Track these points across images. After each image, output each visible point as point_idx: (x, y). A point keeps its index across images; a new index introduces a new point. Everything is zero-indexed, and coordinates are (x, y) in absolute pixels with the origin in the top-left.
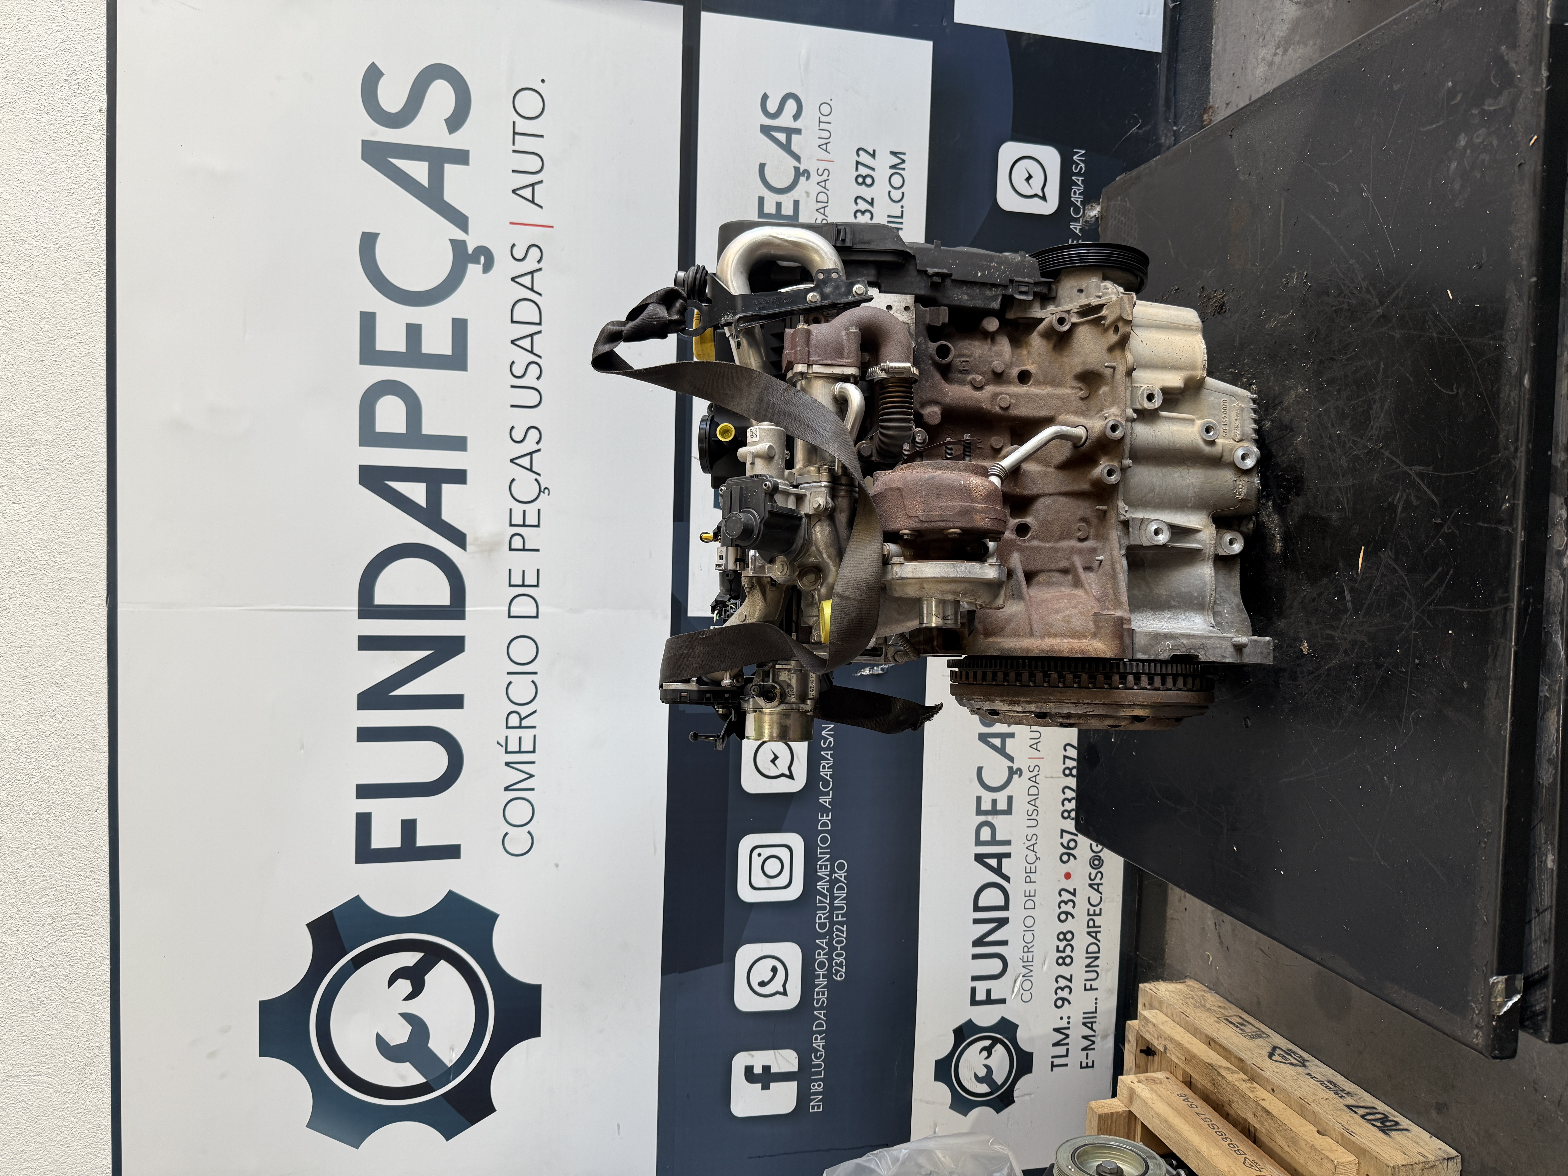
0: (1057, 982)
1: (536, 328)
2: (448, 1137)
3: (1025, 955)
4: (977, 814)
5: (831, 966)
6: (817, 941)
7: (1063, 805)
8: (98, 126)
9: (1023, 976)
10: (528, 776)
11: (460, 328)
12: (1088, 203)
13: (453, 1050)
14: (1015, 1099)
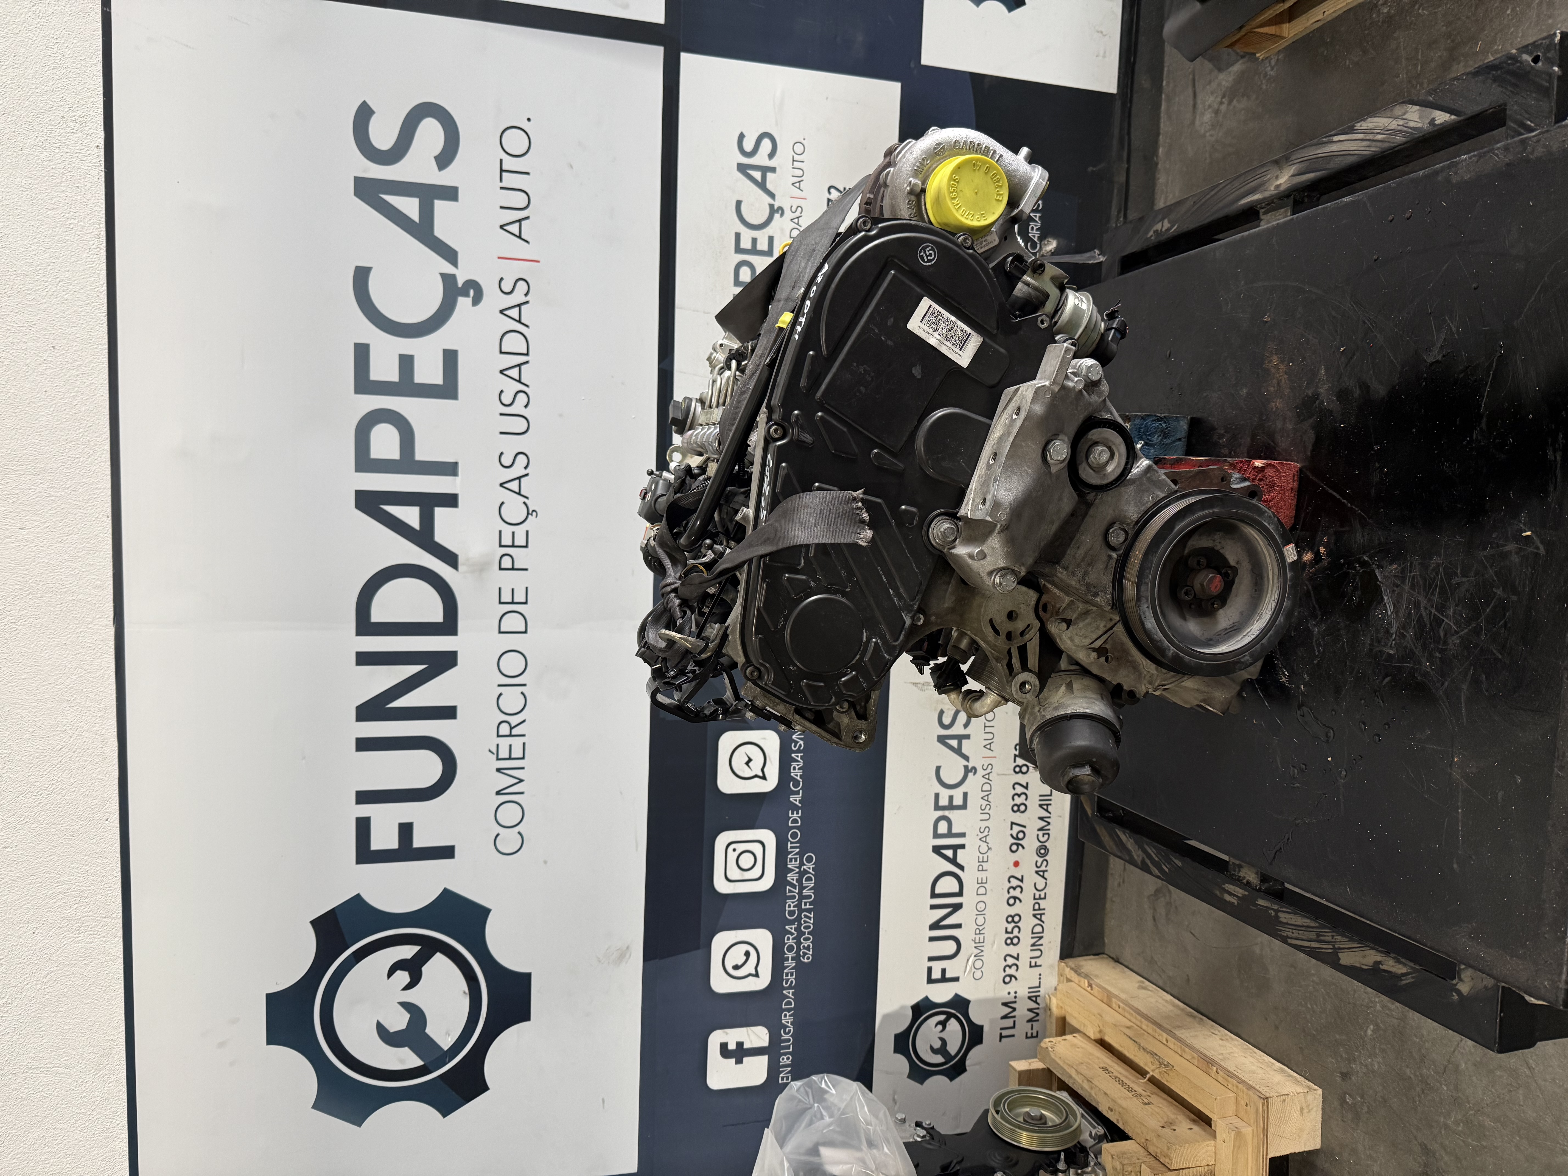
0: (1005, 960)
1: (524, 359)
2: (444, 1116)
3: (977, 937)
4: (935, 810)
5: (799, 949)
6: (787, 927)
7: (1013, 799)
8: (96, 163)
9: (975, 956)
10: (518, 781)
11: (450, 358)
12: (1045, 238)
13: (449, 1035)
14: (967, 1068)
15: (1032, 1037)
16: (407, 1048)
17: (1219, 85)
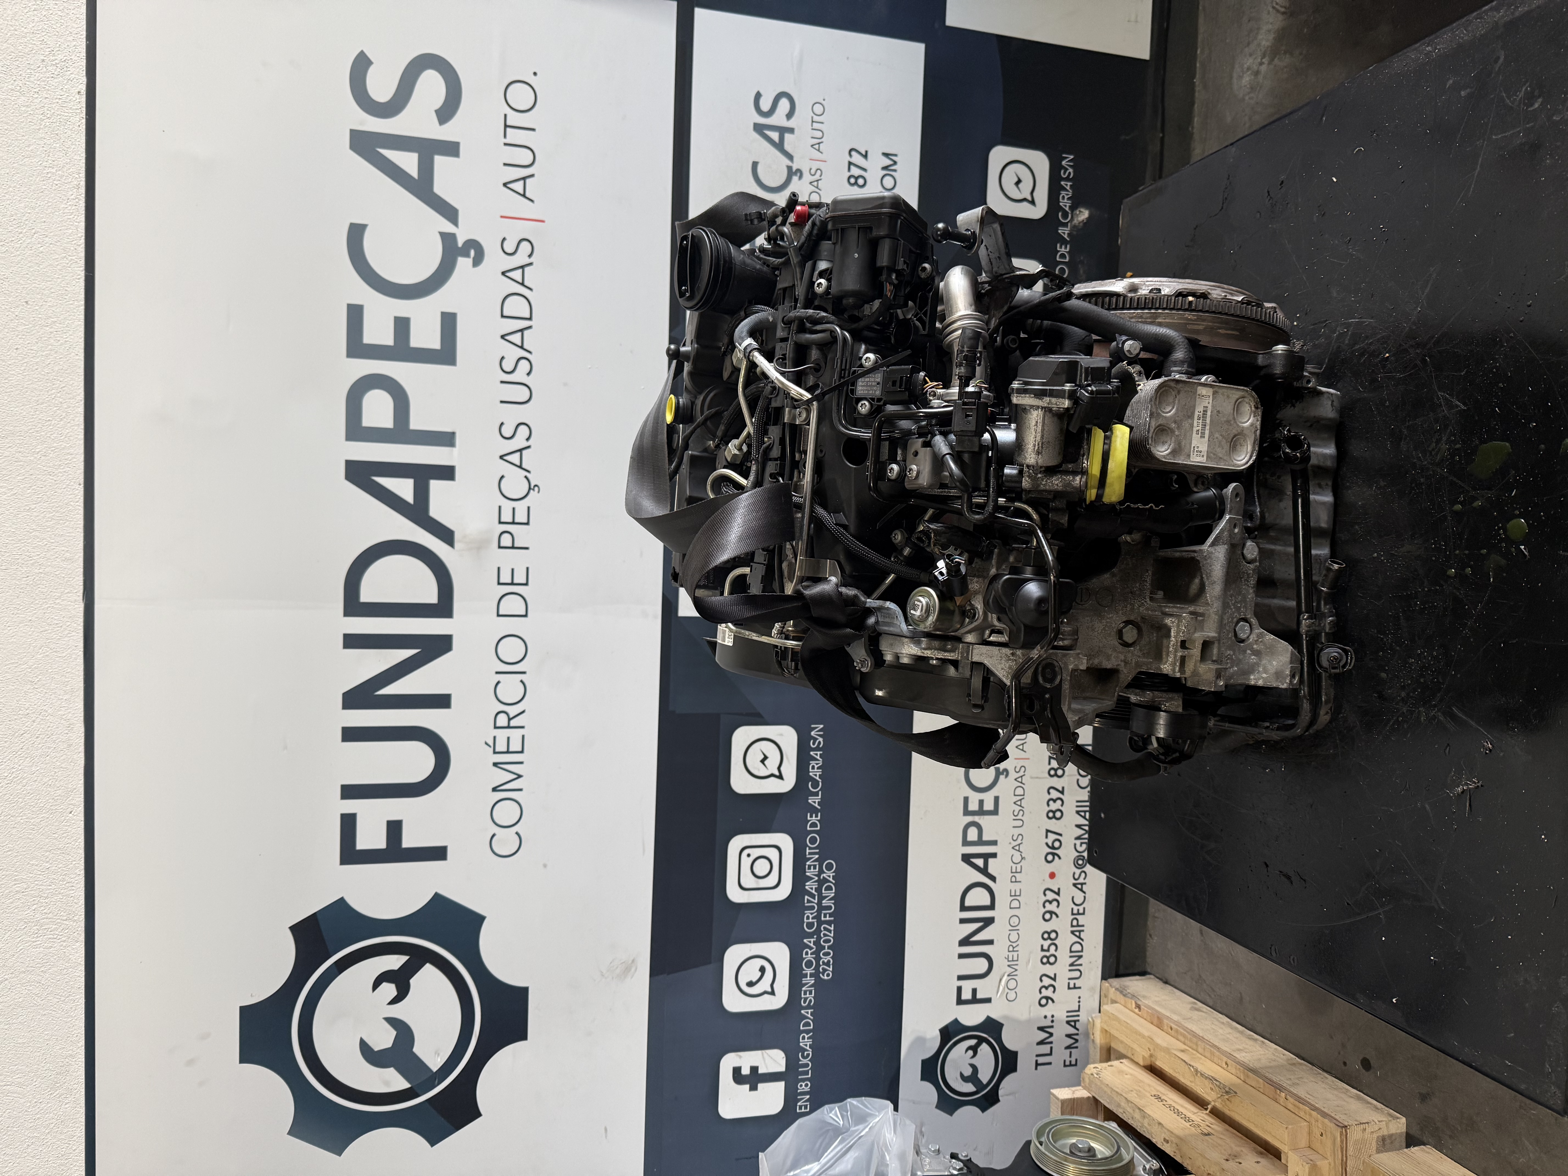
0: (1041, 980)
1: (526, 323)
2: (432, 1145)
3: (1011, 954)
4: (964, 815)
5: (818, 965)
6: (805, 941)
7: (1048, 805)
8: (77, 109)
9: (1008, 975)
10: (516, 776)
11: (449, 322)
12: (1076, 208)
13: (438, 1055)
14: (1000, 1098)
15: (1071, 1065)
16: (392, 1070)
17: (1259, 45)
